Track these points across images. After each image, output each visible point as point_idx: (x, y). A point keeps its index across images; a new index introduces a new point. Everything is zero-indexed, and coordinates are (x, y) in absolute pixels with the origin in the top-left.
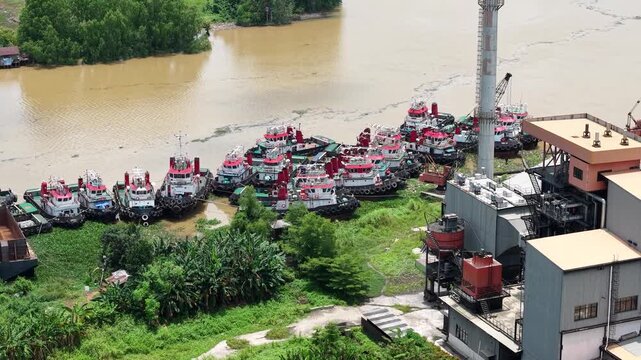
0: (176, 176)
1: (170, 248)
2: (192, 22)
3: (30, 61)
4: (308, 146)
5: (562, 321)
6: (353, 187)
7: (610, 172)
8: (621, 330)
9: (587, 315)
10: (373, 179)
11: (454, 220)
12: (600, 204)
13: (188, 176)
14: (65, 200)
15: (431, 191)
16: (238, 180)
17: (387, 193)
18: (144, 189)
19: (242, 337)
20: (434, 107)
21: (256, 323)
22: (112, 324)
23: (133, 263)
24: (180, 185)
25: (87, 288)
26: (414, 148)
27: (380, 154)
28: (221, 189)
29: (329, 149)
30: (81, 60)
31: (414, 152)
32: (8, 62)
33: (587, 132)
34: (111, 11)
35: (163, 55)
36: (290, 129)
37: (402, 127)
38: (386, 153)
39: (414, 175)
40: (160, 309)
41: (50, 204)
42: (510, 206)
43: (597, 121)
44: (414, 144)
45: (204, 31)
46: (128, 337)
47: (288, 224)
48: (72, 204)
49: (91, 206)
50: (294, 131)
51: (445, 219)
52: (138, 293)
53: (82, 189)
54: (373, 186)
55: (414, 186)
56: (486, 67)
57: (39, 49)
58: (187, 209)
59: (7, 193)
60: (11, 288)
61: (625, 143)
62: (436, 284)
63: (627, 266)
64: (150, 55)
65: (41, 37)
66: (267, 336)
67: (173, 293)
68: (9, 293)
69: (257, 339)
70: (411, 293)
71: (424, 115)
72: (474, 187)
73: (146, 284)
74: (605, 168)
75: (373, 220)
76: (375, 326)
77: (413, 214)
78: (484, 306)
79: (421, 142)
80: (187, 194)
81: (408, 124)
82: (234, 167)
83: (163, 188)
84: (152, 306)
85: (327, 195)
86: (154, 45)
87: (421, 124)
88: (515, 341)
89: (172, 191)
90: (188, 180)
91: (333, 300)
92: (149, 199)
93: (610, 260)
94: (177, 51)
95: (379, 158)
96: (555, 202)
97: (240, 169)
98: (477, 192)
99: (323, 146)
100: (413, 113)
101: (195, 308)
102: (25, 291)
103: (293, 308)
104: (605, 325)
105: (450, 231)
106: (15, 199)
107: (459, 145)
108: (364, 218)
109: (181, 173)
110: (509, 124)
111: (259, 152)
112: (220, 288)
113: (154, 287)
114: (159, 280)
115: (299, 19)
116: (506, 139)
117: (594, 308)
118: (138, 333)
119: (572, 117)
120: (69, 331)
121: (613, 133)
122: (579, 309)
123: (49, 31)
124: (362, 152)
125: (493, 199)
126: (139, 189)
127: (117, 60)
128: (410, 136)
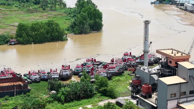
0: (64, 69)
1: (65, 85)
2: (63, 33)
3: (19, 43)
4: (97, 63)
5: (168, 97)
6: (110, 73)
7: (178, 61)
8: (182, 100)
9: (174, 96)
10: (116, 70)
11: (139, 77)
12: (176, 69)
13: (67, 69)
14: (36, 75)
15: (131, 73)
16: (79, 71)
17: (119, 74)
18: (56, 73)
19: (86, 106)
20: (130, 53)
21: (89, 103)
22: (52, 103)
23: (57, 88)
24: (65, 72)
25: (45, 95)
26: (125, 63)
27: (117, 64)
28: (76, 73)
29: (103, 64)
30: (33, 43)
31: (126, 64)
32: (13, 43)
33: (172, 52)
34: (41, 29)
35: (55, 42)
36: (92, 59)
37: (122, 58)
38: (118, 64)
39: (126, 70)
40: (65, 99)
41: (31, 76)
42: (153, 73)
43: (175, 50)
44: (125, 62)
45: (65, 35)
46: (57, 106)
47: (95, 80)
48: (37, 76)
49: (42, 77)
50: (94, 59)
51: (136, 77)
52: (59, 95)
53: (39, 73)
54: (116, 72)
55: (126, 72)
56: (146, 39)
57: (22, 40)
58: (68, 78)
59: (19, 74)
60: (25, 95)
61: (182, 55)
62: (134, 94)
63: (183, 84)
64: (51, 42)
65: (22, 37)
66: (92, 106)
67: (68, 95)
68: (25, 97)
69: (89, 106)
70: (128, 96)
71: (128, 55)
72: (144, 69)
73: (61, 93)
74: (177, 61)
75: (116, 80)
76: (120, 103)
77: (127, 79)
78: (147, 97)
79: (128, 62)
80: (67, 74)
81: (124, 58)
82: (79, 68)
83: (60, 73)
84: (63, 98)
85: (104, 74)
86: (52, 39)
87: (127, 57)
88: (155, 104)
89: (63, 73)
90: (67, 70)
91: (108, 98)
92: (57, 75)
93: (179, 82)
94: (59, 41)
95: (117, 65)
96: (165, 70)
97: (80, 68)
98: (144, 70)
99: (101, 63)
100: (125, 55)
101: (73, 99)
102: (29, 96)
103: (98, 99)
104: (178, 99)
105: (138, 80)
106: (21, 76)
107: (137, 62)
108: (114, 80)
109: (66, 69)
110: (151, 57)
111: (85, 64)
112: (80, 94)
113: (63, 94)
114: (64, 92)
115: (91, 33)
116: (150, 61)
117: (175, 94)
118: (59, 105)
119: (168, 49)
120: (42, 104)
121: (179, 53)
122: (171, 95)
123: (24, 35)
124: (113, 64)
125: (149, 71)
126: (55, 73)
127: (43, 43)
128: (124, 60)
